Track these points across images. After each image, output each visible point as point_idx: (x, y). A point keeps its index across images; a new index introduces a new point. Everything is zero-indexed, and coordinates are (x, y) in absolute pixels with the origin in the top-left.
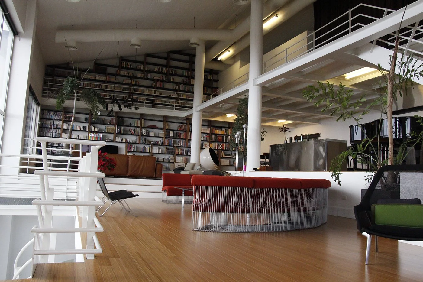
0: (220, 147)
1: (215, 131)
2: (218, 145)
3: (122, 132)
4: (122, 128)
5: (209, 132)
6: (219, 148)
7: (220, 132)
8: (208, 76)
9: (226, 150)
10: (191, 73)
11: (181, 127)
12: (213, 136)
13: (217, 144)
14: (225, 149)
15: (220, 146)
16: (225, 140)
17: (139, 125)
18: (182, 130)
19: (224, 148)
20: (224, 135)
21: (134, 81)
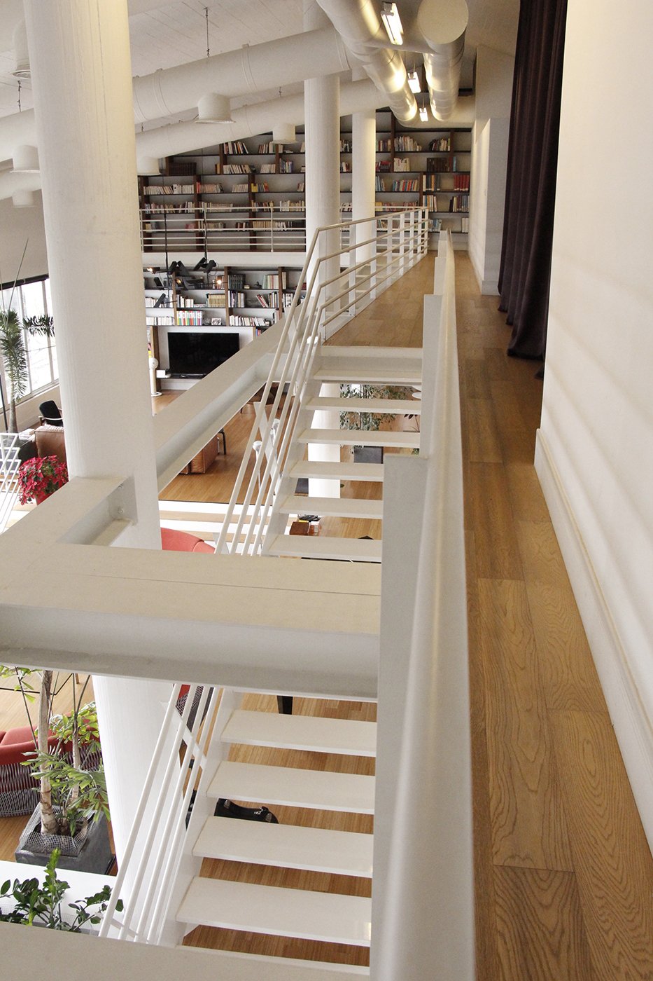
3: (241, 304)
4: (241, 296)
8: (440, 144)
10: (393, 143)
17: (277, 287)
21: (255, 185)
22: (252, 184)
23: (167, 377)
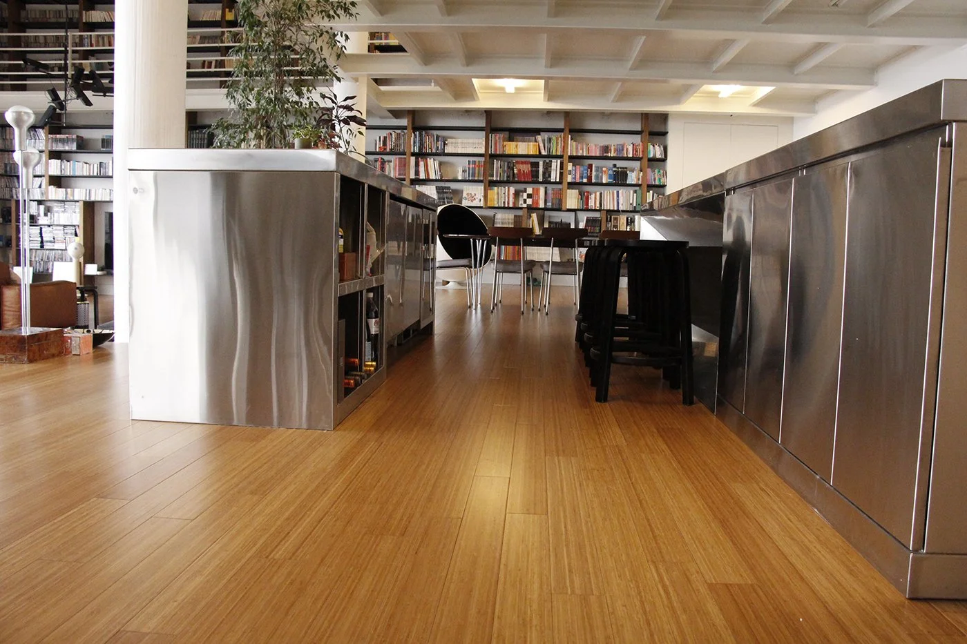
0: (525, 201)
1: (504, 146)
2: (517, 194)
5: (482, 151)
6: (521, 202)
7: (523, 147)
9: (545, 209)
11: (385, 144)
12: (497, 164)
13: (512, 190)
14: (542, 205)
15: (525, 196)
16: (544, 174)
18: (388, 150)
19: (537, 203)
20: (540, 156)
21: (230, 11)
22: (227, 10)
23: (99, 273)
